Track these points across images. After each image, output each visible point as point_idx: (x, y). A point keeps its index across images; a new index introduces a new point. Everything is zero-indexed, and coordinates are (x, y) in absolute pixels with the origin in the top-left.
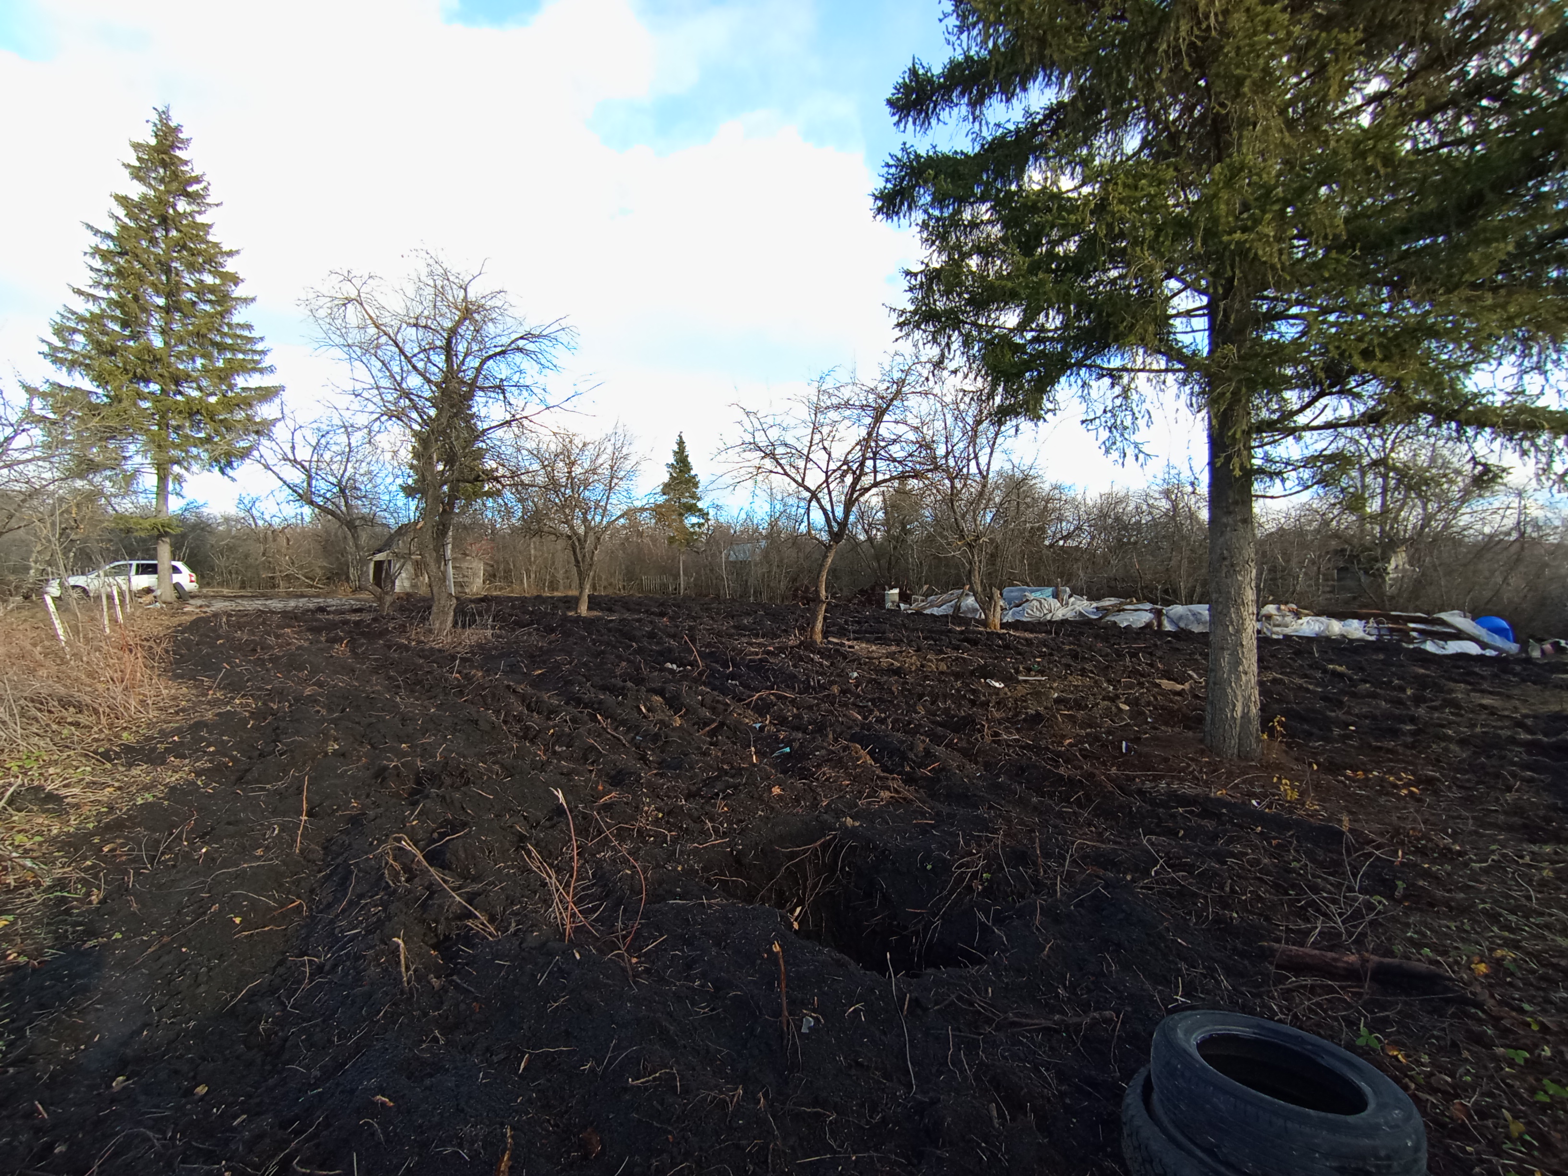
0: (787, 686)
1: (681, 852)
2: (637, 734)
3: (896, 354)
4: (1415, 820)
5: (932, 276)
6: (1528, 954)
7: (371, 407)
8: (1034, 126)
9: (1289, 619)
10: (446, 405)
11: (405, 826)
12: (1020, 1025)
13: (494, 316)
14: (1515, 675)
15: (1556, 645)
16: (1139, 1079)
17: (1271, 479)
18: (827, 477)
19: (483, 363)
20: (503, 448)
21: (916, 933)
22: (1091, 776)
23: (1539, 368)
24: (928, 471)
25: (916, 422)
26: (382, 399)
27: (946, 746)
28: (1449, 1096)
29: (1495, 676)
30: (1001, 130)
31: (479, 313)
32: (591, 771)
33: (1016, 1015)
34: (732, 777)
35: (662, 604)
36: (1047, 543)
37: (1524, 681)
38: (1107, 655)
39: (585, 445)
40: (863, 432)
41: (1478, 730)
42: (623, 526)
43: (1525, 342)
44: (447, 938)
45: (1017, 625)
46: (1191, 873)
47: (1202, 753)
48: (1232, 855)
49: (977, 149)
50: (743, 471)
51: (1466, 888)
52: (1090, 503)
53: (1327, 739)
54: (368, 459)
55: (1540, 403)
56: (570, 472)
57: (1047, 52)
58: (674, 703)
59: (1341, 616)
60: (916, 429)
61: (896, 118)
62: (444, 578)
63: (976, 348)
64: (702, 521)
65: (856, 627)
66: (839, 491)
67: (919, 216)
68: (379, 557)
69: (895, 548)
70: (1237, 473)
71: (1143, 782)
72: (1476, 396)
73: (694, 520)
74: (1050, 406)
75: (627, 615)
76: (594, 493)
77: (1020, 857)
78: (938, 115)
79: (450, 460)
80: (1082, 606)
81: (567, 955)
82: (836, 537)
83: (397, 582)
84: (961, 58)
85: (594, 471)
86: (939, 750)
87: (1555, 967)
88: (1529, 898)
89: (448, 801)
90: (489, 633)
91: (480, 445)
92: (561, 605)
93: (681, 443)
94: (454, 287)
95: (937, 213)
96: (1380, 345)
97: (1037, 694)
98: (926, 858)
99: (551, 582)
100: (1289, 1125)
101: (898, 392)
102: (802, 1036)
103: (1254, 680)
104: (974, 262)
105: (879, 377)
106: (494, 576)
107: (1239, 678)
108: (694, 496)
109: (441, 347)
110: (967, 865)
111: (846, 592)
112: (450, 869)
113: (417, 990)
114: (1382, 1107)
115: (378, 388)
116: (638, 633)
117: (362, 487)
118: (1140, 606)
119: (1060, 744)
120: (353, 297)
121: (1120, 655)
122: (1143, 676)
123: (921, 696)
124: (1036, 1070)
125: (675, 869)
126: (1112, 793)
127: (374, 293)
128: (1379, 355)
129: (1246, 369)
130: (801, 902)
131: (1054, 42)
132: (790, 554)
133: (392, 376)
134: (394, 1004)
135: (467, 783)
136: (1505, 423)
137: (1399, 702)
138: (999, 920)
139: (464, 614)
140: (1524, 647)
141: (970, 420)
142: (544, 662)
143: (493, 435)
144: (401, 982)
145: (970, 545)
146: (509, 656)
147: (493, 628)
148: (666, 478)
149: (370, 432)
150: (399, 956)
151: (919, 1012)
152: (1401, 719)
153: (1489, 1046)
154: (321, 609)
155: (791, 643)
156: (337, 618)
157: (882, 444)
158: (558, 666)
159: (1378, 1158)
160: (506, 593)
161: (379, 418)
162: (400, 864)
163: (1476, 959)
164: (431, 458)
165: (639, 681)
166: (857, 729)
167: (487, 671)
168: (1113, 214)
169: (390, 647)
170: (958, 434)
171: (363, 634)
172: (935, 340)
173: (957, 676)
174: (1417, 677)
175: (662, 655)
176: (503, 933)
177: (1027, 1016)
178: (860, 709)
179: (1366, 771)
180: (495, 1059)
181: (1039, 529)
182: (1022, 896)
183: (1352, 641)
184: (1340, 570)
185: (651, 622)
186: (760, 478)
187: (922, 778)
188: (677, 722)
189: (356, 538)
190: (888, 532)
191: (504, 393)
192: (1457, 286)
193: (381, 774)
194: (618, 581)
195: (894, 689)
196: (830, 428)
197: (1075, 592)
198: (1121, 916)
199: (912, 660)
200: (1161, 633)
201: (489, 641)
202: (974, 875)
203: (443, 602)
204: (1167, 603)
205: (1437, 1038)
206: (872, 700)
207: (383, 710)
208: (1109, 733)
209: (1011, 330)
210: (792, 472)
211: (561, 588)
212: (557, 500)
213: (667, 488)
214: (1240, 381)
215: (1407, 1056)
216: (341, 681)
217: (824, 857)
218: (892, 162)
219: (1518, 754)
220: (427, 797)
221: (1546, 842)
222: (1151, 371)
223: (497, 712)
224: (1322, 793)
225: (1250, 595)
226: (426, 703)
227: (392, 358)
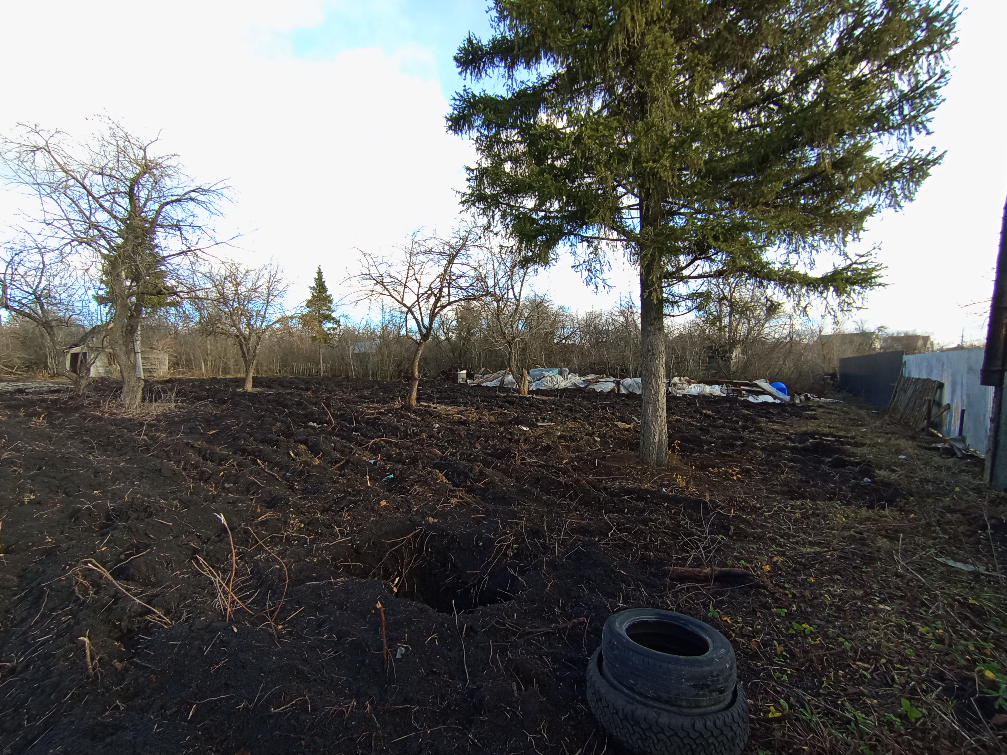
0: (393, 435)
1: (317, 549)
2: (287, 471)
3: (462, 220)
4: (740, 493)
5: (483, 172)
6: (788, 558)
7: (61, 234)
8: (544, 86)
9: (685, 385)
10: (131, 237)
11: (95, 552)
12: (533, 633)
13: (170, 172)
14: (788, 413)
15: (806, 396)
16: (596, 654)
17: (673, 306)
18: (418, 298)
19: (162, 206)
20: (181, 271)
21: (473, 586)
22: (577, 481)
23: (796, 251)
24: (482, 295)
25: (475, 265)
26: (72, 228)
27: (493, 468)
28: (750, 637)
29: (779, 413)
30: (524, 86)
31: (157, 169)
32: (252, 499)
33: (530, 628)
34: (354, 496)
35: (307, 383)
36: (556, 341)
37: (791, 415)
38: (589, 408)
39: (247, 272)
40: (442, 270)
41: (770, 442)
42: (279, 329)
43: (790, 236)
44: (130, 631)
45: (538, 392)
46: (630, 533)
47: (638, 463)
48: (652, 520)
49: (510, 96)
50: (362, 293)
51: (762, 526)
52: (580, 317)
53: (701, 452)
54: (61, 275)
55: (796, 270)
56: (237, 291)
57: (548, 41)
58: (314, 449)
59: (710, 383)
60: (475, 269)
61: (460, 69)
62: (134, 367)
63: (509, 219)
64: (336, 326)
65: (438, 395)
66: (426, 307)
67: (474, 134)
68: (75, 350)
69: (464, 344)
70: (655, 301)
71: (606, 483)
72: (768, 263)
73: (330, 325)
74: (554, 257)
75: (282, 391)
76: (256, 305)
77: (536, 533)
78: (486, 71)
79: (136, 278)
80: (575, 379)
81: (227, 629)
82: (425, 337)
83: (92, 369)
84: (499, 37)
85: (255, 290)
86: (488, 471)
87: (800, 563)
88: (789, 529)
89: (134, 530)
90: (173, 405)
91: (163, 268)
92: (232, 384)
93: (320, 273)
94: (135, 147)
95: (486, 133)
96: (722, 233)
97: (548, 434)
98: (479, 539)
99: (224, 368)
100: (670, 666)
101: (464, 245)
102: (396, 660)
103: (664, 420)
104: (508, 167)
105: (452, 235)
106: (178, 364)
107: (657, 420)
108: (329, 309)
109: (125, 193)
110: (503, 541)
111: (433, 373)
112: (133, 580)
113: (102, 673)
114: (716, 648)
115: (68, 220)
116: (289, 403)
117: (57, 296)
118: (608, 379)
119: (561, 463)
120: (41, 146)
121: (596, 409)
122: (608, 420)
123: (478, 438)
124: (541, 658)
125: (312, 561)
126: (589, 490)
127: (61, 145)
128: (721, 239)
129: (658, 242)
130: (400, 574)
131: (552, 35)
132: (395, 348)
133: (81, 211)
134: (80, 687)
135: (150, 515)
136: (780, 279)
137: (735, 430)
138: (522, 572)
139: (151, 391)
140: (792, 398)
141: (509, 264)
142: (217, 425)
143: (172, 261)
144: (87, 669)
145: (509, 343)
146: (189, 422)
147: (176, 401)
148: (310, 297)
149: (61, 253)
150: (84, 651)
151: (472, 634)
152: (736, 439)
153: (769, 609)
154: (20, 391)
155: (396, 406)
156: (35, 397)
157: (454, 278)
158: (228, 427)
159: (713, 677)
160: (188, 376)
161: (70, 243)
162: (89, 581)
163: (764, 563)
164: (118, 275)
165: (289, 435)
166: (438, 460)
167: (170, 433)
168: (585, 145)
169: (85, 419)
170: (501, 273)
171: (60, 409)
172: (484, 213)
173: (501, 424)
174: (744, 415)
175: (306, 417)
176: (176, 621)
177: (536, 627)
178: (440, 448)
179: (719, 468)
180: (168, 713)
181: (551, 333)
182: (536, 556)
183: (715, 397)
184: (710, 358)
185: (299, 395)
186: (373, 298)
187: (478, 489)
188: (317, 462)
189: (52, 335)
190: (460, 334)
191: (180, 229)
192: (757, 204)
193: (75, 515)
194: (276, 367)
195: (462, 434)
196: (419, 266)
197: (572, 371)
198: (591, 562)
199: (473, 415)
200: (619, 395)
201: (173, 411)
202: (508, 547)
203: (132, 384)
204: (623, 377)
205: (746, 608)
206: (448, 442)
207: (77, 467)
208: (588, 455)
209: (531, 210)
210: (395, 294)
211: (232, 372)
212: (227, 310)
213: (310, 304)
214: (654, 249)
215: (731, 619)
216: (38, 446)
217: (414, 543)
218: (457, 97)
219: (787, 454)
220: (116, 529)
221: (797, 499)
222: (609, 239)
223: (178, 462)
224: (697, 481)
225: (662, 372)
226: (116, 459)
227: (81, 197)
